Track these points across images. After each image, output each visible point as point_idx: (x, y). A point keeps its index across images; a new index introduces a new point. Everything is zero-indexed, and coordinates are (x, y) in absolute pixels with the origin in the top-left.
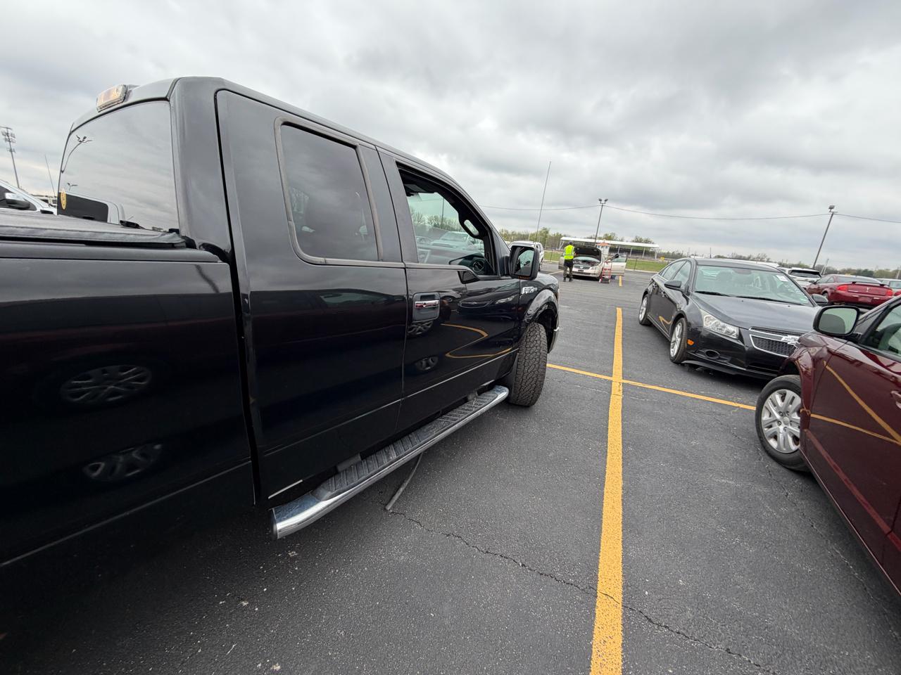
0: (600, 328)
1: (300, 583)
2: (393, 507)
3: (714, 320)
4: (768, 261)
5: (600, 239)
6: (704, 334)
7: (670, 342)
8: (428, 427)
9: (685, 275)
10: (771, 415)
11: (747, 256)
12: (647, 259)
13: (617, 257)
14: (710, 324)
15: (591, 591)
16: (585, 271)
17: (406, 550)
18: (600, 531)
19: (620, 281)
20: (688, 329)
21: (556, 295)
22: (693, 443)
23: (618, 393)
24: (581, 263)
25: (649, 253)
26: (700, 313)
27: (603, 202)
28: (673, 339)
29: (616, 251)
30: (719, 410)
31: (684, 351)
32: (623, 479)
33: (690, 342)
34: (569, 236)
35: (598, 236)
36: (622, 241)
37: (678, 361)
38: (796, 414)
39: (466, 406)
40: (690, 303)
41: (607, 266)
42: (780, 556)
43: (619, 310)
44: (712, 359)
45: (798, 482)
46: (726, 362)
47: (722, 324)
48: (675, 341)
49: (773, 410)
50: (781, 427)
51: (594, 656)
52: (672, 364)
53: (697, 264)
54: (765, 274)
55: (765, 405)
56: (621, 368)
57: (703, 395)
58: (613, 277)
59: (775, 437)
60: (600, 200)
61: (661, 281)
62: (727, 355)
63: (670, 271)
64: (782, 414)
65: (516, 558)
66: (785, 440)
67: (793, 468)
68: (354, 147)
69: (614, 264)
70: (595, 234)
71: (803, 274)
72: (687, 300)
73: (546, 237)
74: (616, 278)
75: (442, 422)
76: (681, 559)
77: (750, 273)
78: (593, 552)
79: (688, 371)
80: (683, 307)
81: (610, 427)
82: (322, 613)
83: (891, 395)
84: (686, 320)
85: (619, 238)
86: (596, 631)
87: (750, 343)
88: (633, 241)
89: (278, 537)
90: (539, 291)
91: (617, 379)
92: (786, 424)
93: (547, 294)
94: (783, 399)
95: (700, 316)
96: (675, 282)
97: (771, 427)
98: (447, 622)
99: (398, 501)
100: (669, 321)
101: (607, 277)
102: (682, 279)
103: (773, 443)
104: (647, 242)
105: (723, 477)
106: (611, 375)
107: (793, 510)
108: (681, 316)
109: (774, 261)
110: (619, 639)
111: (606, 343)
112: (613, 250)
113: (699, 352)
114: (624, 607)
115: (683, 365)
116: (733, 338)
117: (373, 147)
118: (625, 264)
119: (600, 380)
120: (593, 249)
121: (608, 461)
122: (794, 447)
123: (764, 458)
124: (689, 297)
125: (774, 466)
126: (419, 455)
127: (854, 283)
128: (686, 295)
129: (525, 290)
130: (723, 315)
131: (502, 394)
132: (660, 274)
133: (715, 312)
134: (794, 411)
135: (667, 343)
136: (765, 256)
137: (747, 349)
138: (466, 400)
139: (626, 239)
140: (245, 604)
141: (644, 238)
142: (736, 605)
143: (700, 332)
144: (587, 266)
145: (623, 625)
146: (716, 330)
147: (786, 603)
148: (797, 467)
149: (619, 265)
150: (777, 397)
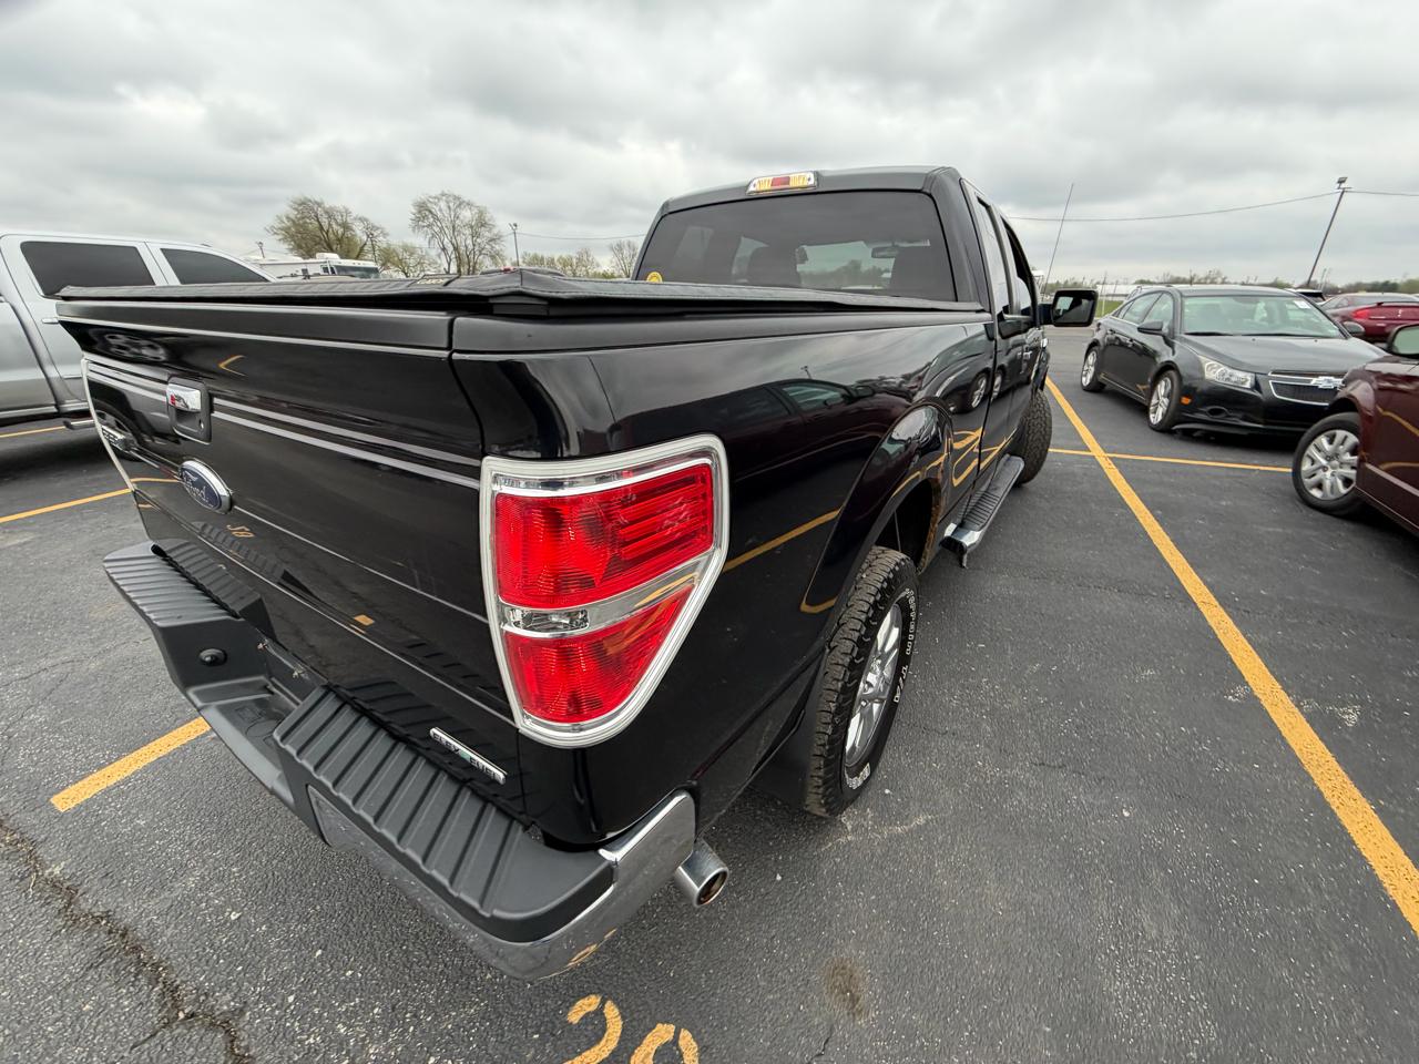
3: (1219, 367)
4: (1223, 283)
6: (1204, 388)
7: (1148, 407)
9: (1165, 312)
10: (1313, 462)
14: (1215, 373)
20: (1180, 385)
23: (1112, 468)
26: (1199, 361)
28: (1154, 402)
30: (1238, 474)
31: (1174, 415)
33: (1186, 401)
37: (1165, 429)
38: (1348, 454)
40: (1178, 350)
44: (1217, 418)
46: (1237, 420)
47: (1229, 371)
48: (1158, 404)
49: (1318, 456)
50: (1328, 474)
52: (1155, 434)
53: (1182, 296)
55: (1308, 452)
56: (1095, 441)
59: (1320, 486)
61: (1120, 327)
62: (1237, 410)
63: (1137, 307)
64: (1329, 458)
66: (1333, 486)
72: (1173, 346)
79: (1182, 440)
80: (1168, 356)
84: (1177, 372)
87: (1270, 392)
91: (1099, 454)
92: (1333, 468)
94: (1331, 442)
95: (1198, 364)
96: (1152, 323)
97: (1313, 475)
102: (1162, 319)
103: (1316, 493)
106: (1086, 449)
108: (1167, 367)
109: (1232, 281)
113: (1199, 412)
115: (1173, 432)
116: (1246, 388)
119: (1079, 456)
122: (1343, 491)
123: (1306, 511)
124: (1175, 343)
127: (1379, 304)
128: (1170, 339)
130: (1231, 359)
131: (1022, 464)
132: (1116, 314)
133: (1220, 357)
134: (1346, 452)
135: (1144, 410)
137: (1265, 400)
143: (1200, 386)
146: (1222, 381)
150: (1323, 440)
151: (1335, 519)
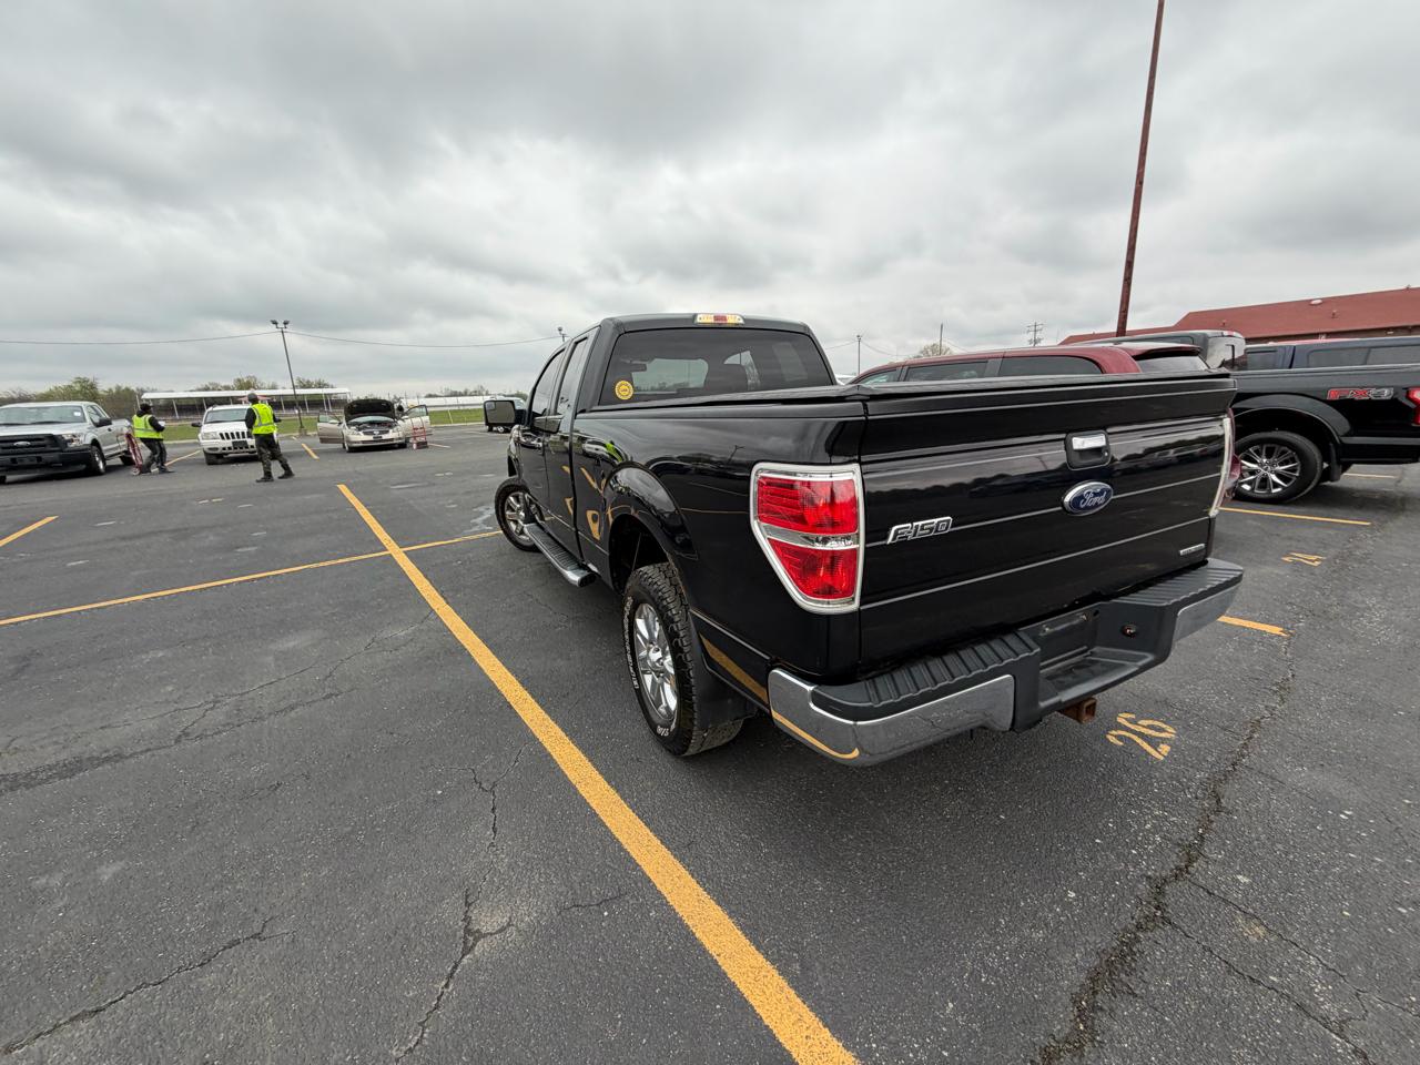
24: (368, 426)
36: (274, 388)
60: (275, 323)
85: (267, 383)
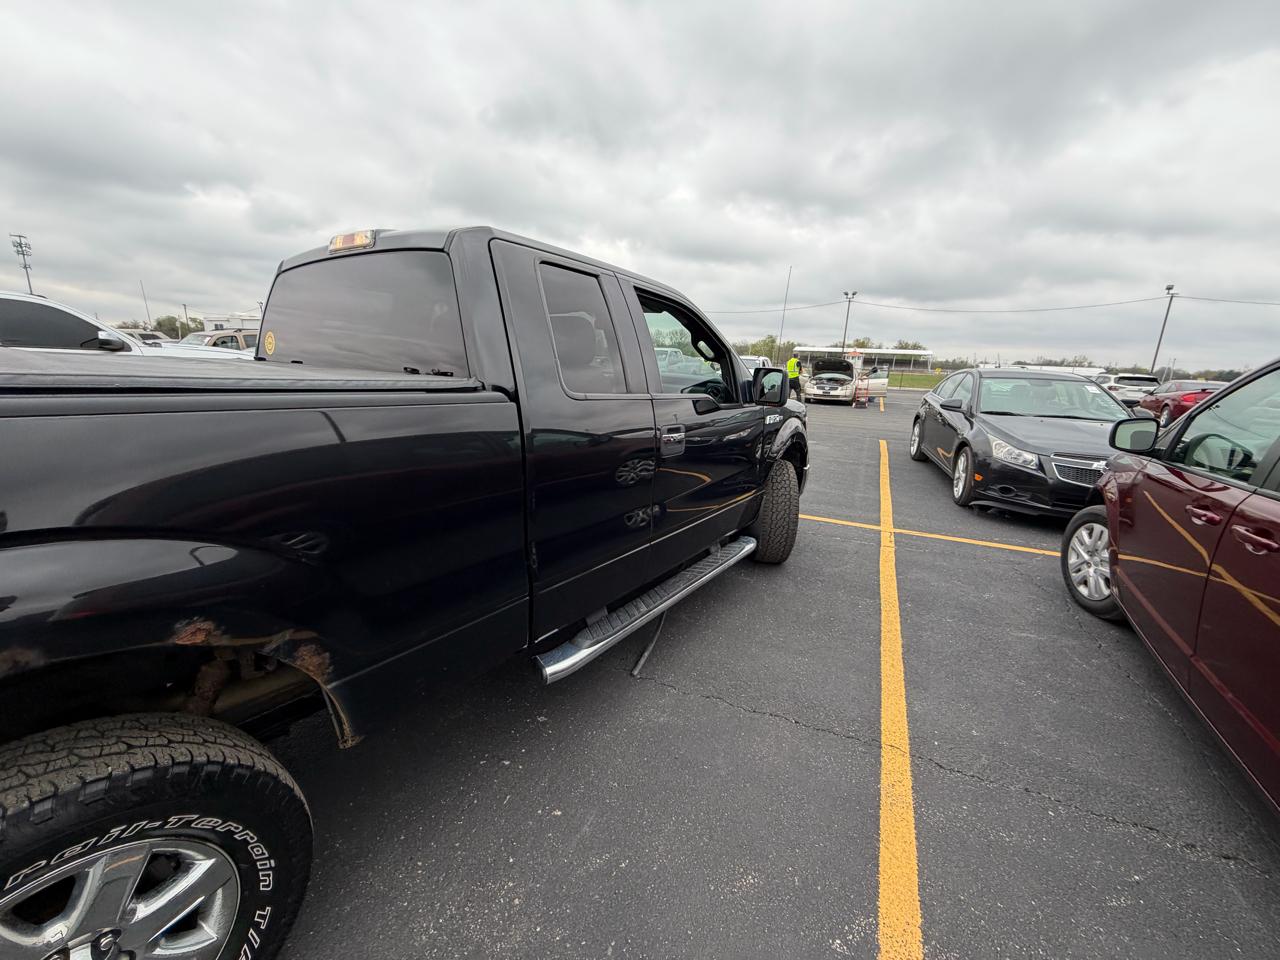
0: (861, 467)
1: (558, 744)
2: (640, 673)
3: (1006, 447)
4: (1089, 366)
5: (849, 346)
6: (995, 466)
7: (953, 480)
8: (672, 580)
9: (967, 391)
10: (1078, 556)
11: (1059, 360)
12: (917, 373)
13: (875, 371)
14: (1002, 452)
15: (874, 743)
16: (833, 393)
17: (664, 712)
18: (879, 689)
19: (882, 404)
20: (974, 461)
21: (804, 424)
22: (986, 596)
23: (890, 544)
24: (825, 382)
25: (920, 363)
26: (987, 439)
27: (850, 296)
28: (957, 475)
29: (873, 363)
30: (1019, 559)
31: (970, 491)
32: (902, 637)
33: (978, 478)
34: (805, 346)
35: (847, 343)
36: (880, 348)
37: (964, 503)
38: (1105, 551)
39: (710, 559)
40: (975, 428)
41: (863, 384)
42: (1088, 706)
43: (883, 443)
44: (1006, 497)
45: (1114, 633)
46: (1025, 499)
47: (1017, 451)
48: (959, 478)
49: (1081, 550)
50: (1091, 570)
51: (883, 797)
52: (957, 507)
53: (981, 377)
54: (1072, 386)
55: (1071, 544)
56: (891, 515)
57: (996, 542)
58: (871, 400)
59: (1085, 583)
60: (847, 294)
61: (935, 402)
62: (1026, 491)
63: (948, 386)
64: (1092, 552)
65: (787, 717)
66: (1097, 583)
67: (1108, 617)
68: (596, 276)
69: (871, 381)
70: (842, 341)
71: (1135, 382)
72: (971, 424)
73: (773, 347)
74: (876, 400)
75: (687, 574)
76: (974, 712)
77: (1050, 385)
78: (873, 707)
79: (978, 515)
80: (967, 433)
81: (882, 582)
82: (589, 770)
83: (1186, 511)
84: (971, 449)
85: (877, 344)
86: (883, 776)
87: (1054, 474)
88: (896, 348)
89: (548, 682)
90: (784, 421)
91: (887, 528)
92: (1096, 565)
93: (794, 423)
94: (1090, 535)
95: (988, 442)
96: (954, 401)
97: (1079, 570)
98: (723, 773)
99: (643, 666)
100: (949, 453)
101: (863, 400)
102: (963, 397)
103: (1083, 590)
104: (915, 347)
105: (1023, 631)
106: (878, 523)
107: (1106, 661)
108: (964, 444)
109: (1097, 365)
110: (909, 783)
111: (868, 486)
112: (868, 361)
113: (990, 489)
114: (912, 756)
115: (971, 507)
116: (1032, 469)
117: (612, 273)
118: (887, 380)
119: (865, 530)
120: (841, 363)
121: (882, 619)
122: (1106, 592)
123: (1073, 607)
124: (973, 420)
125: (1086, 617)
126: (663, 613)
127: (1204, 390)
128: (969, 417)
129: (769, 420)
130: (1018, 440)
131: (750, 546)
132: (934, 391)
133: (1007, 437)
134: (1103, 549)
135: (949, 480)
136: (1085, 359)
137: (1050, 481)
138: (707, 553)
139: (885, 344)
140: (507, 763)
141: (911, 342)
142: (1037, 752)
143: (989, 464)
144: (835, 385)
145: (912, 771)
146: (1009, 460)
147: (1092, 747)
148: (1111, 615)
149: (878, 383)
150: (1083, 533)
151: (1101, 622)
